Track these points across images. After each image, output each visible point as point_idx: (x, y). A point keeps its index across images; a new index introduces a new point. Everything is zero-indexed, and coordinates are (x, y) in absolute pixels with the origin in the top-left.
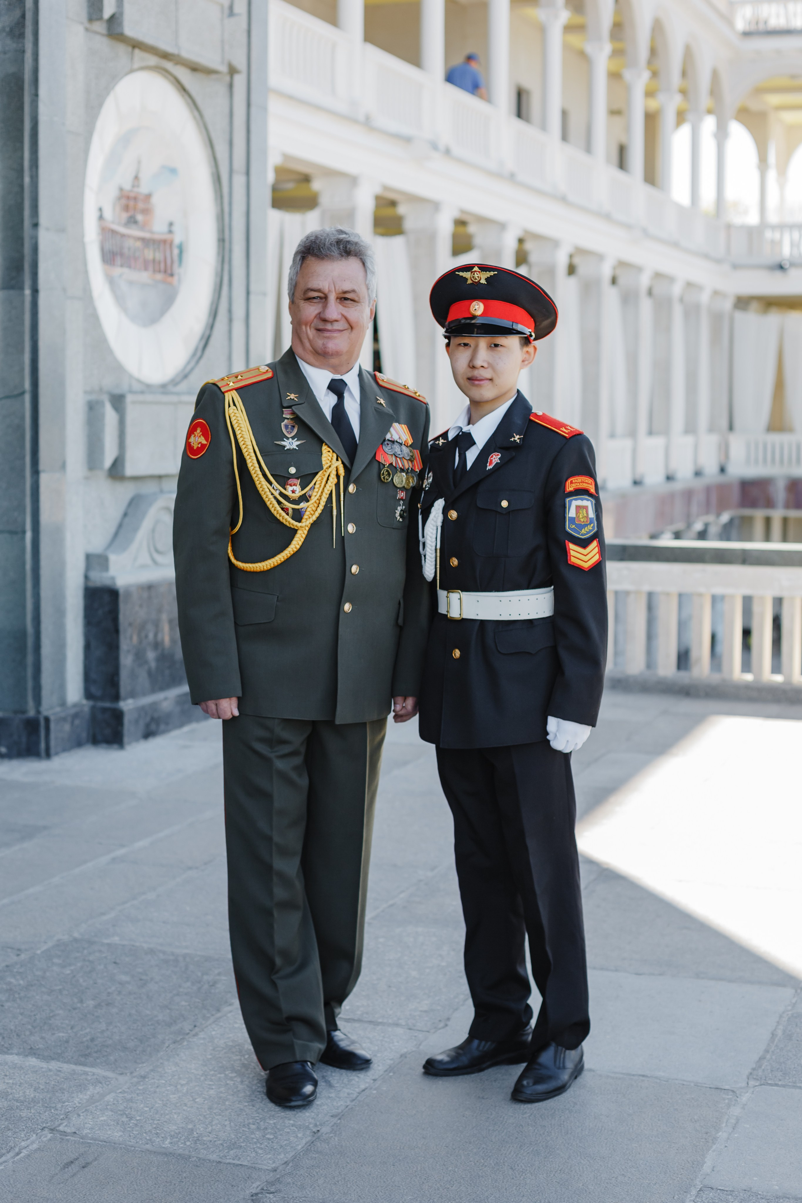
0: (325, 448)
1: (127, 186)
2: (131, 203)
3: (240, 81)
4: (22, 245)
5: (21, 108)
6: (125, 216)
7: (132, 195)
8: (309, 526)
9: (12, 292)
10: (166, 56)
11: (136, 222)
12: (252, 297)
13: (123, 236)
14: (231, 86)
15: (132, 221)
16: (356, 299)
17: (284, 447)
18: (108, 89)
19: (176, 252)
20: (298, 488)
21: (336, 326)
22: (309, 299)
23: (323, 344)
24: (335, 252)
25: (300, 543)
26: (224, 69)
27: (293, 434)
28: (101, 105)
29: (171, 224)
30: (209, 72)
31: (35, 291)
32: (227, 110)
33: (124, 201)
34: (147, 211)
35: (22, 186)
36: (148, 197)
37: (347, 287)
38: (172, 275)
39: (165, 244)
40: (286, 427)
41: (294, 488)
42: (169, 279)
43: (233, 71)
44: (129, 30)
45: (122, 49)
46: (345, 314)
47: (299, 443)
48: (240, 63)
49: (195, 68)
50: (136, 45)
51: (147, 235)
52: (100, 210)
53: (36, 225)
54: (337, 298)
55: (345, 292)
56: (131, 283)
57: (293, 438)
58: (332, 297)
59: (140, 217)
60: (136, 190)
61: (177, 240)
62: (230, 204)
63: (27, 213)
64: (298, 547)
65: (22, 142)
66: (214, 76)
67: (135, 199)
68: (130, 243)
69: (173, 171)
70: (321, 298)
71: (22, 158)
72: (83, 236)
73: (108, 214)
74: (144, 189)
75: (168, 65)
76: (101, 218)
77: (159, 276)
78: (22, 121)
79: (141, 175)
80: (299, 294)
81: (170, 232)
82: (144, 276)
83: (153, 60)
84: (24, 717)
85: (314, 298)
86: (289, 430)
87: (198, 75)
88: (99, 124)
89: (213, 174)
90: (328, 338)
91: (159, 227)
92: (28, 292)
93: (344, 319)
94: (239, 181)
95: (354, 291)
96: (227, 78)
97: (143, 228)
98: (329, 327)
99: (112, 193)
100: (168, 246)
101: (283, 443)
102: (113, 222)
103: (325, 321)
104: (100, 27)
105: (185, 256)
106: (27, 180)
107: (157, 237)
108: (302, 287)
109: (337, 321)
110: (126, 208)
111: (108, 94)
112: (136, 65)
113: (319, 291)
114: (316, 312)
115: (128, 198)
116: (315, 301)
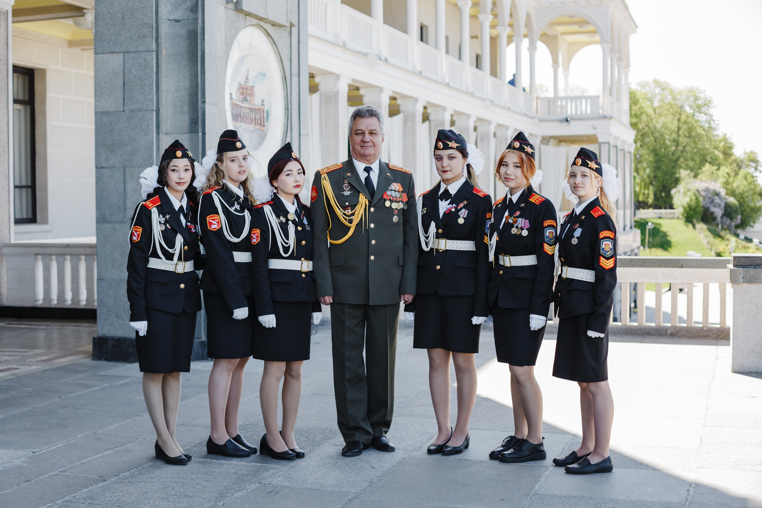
0: (361, 195)
1: (243, 83)
2: (245, 91)
3: (295, 30)
4: (198, 112)
5: (197, 46)
6: (242, 97)
7: (245, 87)
8: (355, 225)
9: (193, 134)
10: (261, 19)
11: (247, 100)
12: (301, 136)
13: (241, 107)
14: (291, 32)
15: (245, 100)
16: (376, 133)
17: (344, 194)
18: (235, 36)
19: (265, 114)
20: (350, 211)
21: (369, 144)
22: (357, 134)
23: (364, 152)
24: (367, 114)
25: (352, 233)
26: (288, 25)
27: (348, 189)
28: (232, 44)
29: (263, 101)
30: (281, 26)
31: (204, 134)
32: (289, 45)
33: (241, 90)
34: (251, 95)
35: (197, 84)
36: (253, 87)
37: (372, 128)
38: (264, 126)
39: (260, 111)
40: (345, 186)
41: (348, 210)
42: (263, 128)
43: (292, 25)
44: (245, 7)
45: (241, 16)
46: (372, 139)
47: (350, 193)
48: (295, 22)
49: (274, 25)
50: (248, 14)
51: (252, 107)
52: (231, 94)
53: (204, 102)
54: (369, 133)
55: (372, 130)
56: (245, 130)
57: (348, 191)
58: (367, 133)
59: (248, 98)
60: (246, 84)
61: (266, 110)
62: (291, 91)
63: (200, 96)
64: (351, 234)
65: (197, 62)
66: (282, 28)
67: (246, 89)
68: (243, 110)
69: (264, 75)
70: (362, 133)
71: (197, 70)
72: (225, 107)
73: (234, 97)
74: (250, 84)
75: (262, 24)
76: (231, 98)
77: (258, 127)
78: (197, 53)
79: (249, 77)
80: (353, 132)
81: (263, 105)
82: (251, 127)
83: (255, 21)
84: (200, 340)
85: (359, 133)
86: (346, 188)
87: (275, 28)
88: (231, 53)
89: (282, 76)
90: (366, 149)
91: (257, 103)
92: (200, 134)
93: (371, 142)
94: (295, 79)
95: (375, 130)
96: (289, 29)
97: (250, 103)
98: (366, 145)
99: (236, 86)
100: (262, 111)
101: (344, 193)
102: (236, 100)
103: (364, 142)
104: (231, 6)
105: (269, 116)
106: (199, 80)
107: (256, 107)
108: (354, 129)
109: (369, 142)
110: (242, 93)
111: (235, 38)
112: (247, 24)
113: (361, 130)
114: (361, 139)
115: (243, 88)
116: (360, 134)
